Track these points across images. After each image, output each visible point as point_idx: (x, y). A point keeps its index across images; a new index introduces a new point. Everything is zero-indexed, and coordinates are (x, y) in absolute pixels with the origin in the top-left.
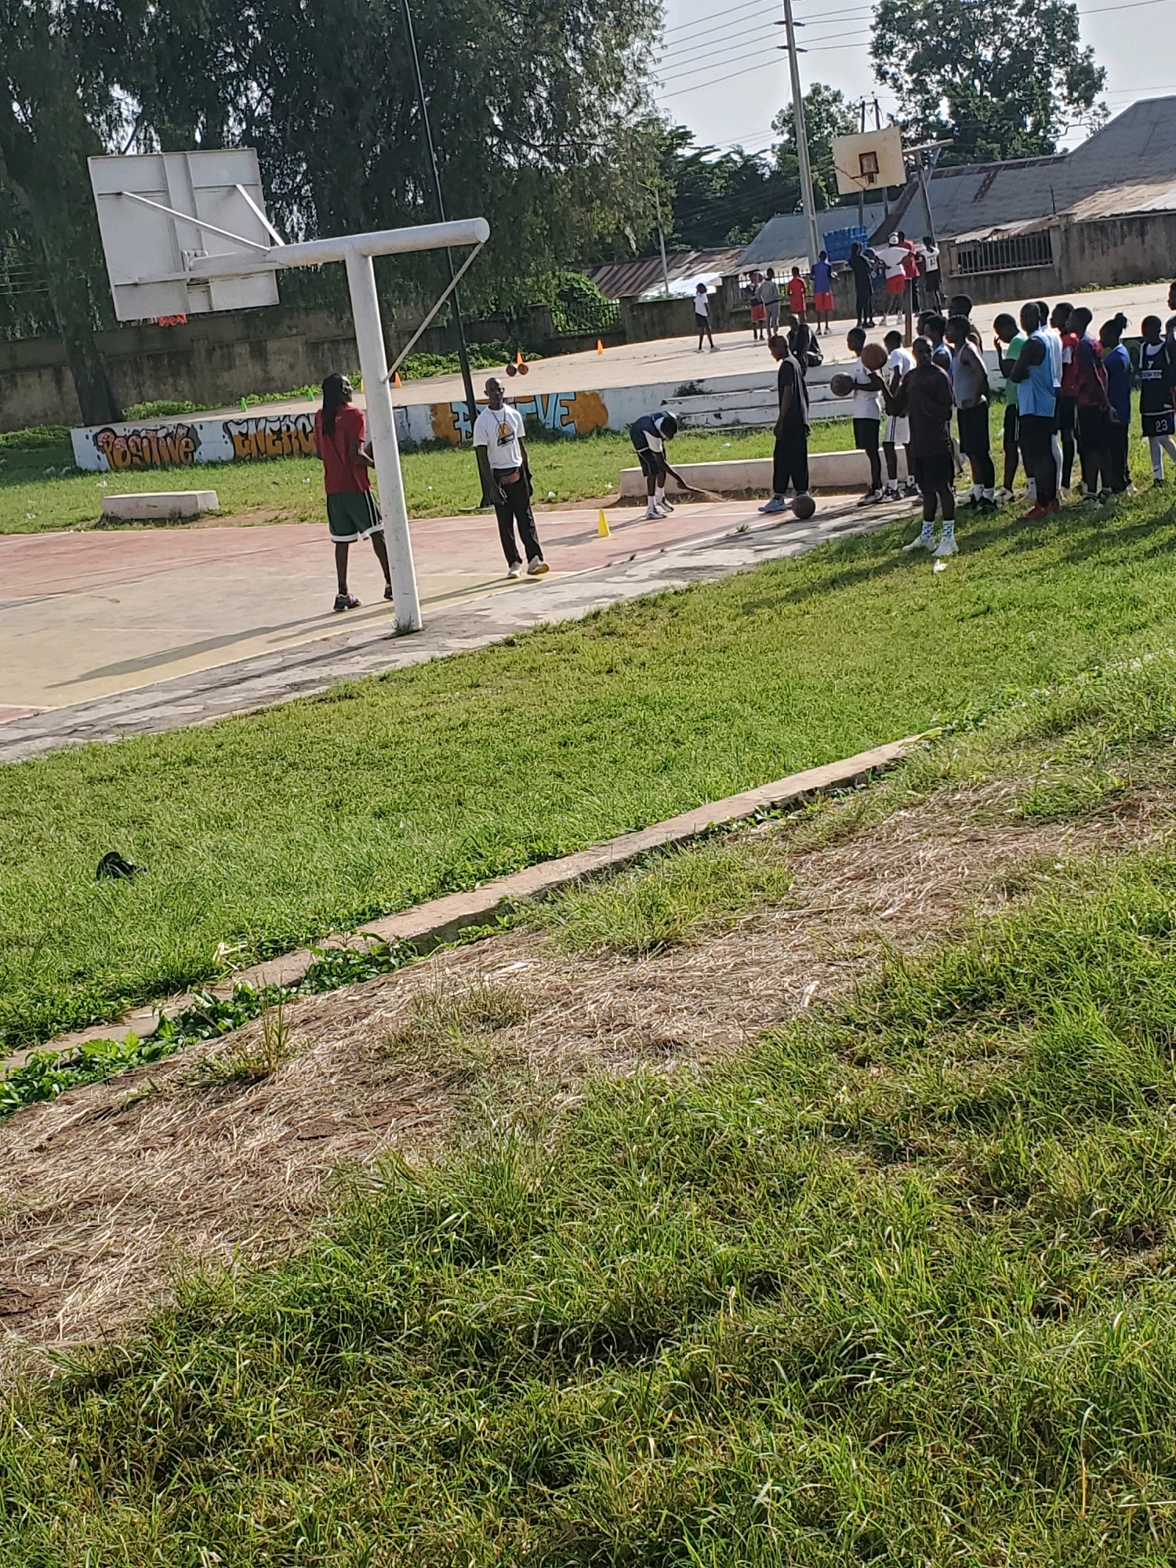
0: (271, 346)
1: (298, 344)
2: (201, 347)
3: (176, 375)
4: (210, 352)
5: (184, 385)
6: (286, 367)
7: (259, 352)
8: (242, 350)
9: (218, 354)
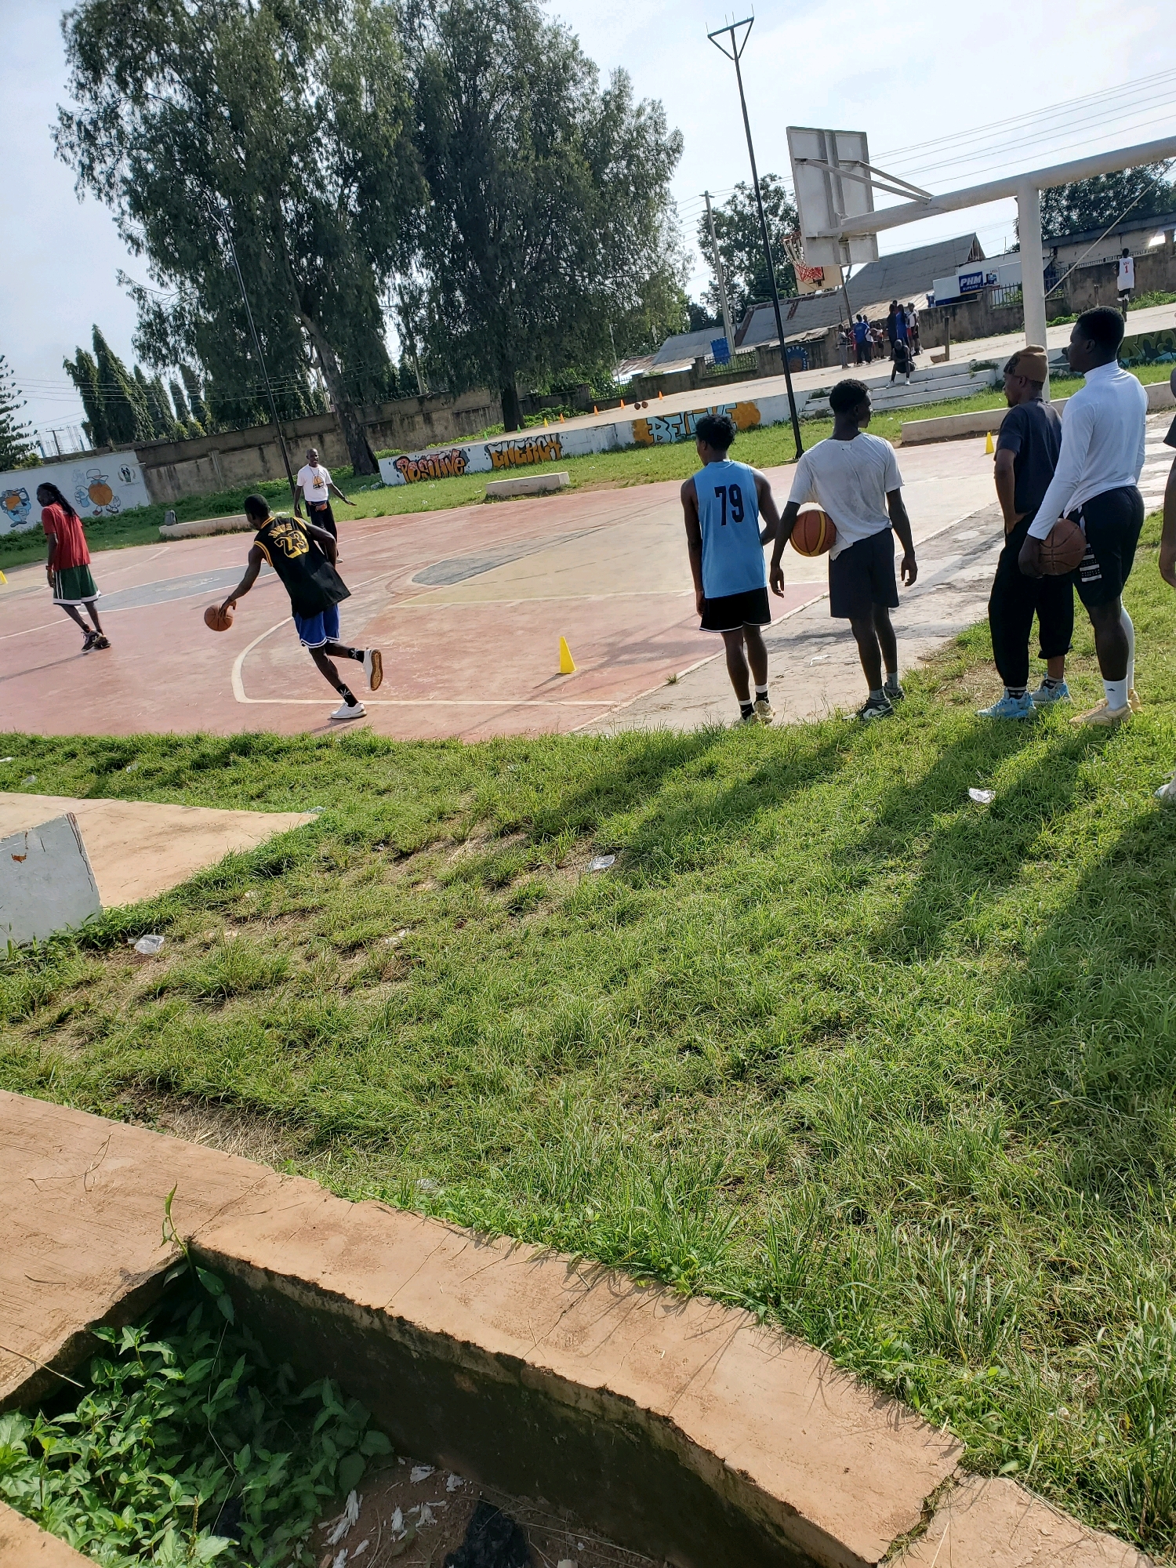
0: (434, 416)
1: (448, 414)
2: (397, 419)
3: (385, 436)
4: (402, 421)
5: (389, 441)
6: (443, 428)
7: (428, 420)
8: (419, 419)
9: (406, 421)
